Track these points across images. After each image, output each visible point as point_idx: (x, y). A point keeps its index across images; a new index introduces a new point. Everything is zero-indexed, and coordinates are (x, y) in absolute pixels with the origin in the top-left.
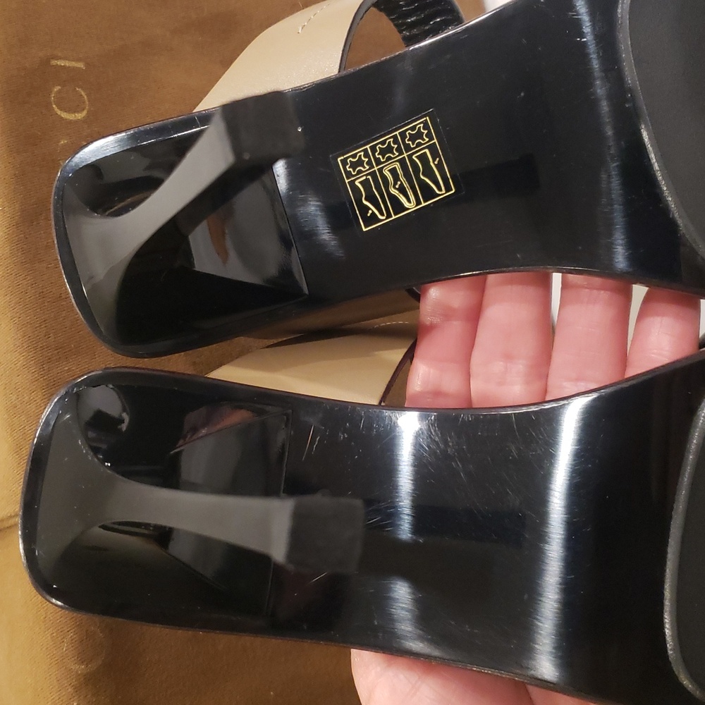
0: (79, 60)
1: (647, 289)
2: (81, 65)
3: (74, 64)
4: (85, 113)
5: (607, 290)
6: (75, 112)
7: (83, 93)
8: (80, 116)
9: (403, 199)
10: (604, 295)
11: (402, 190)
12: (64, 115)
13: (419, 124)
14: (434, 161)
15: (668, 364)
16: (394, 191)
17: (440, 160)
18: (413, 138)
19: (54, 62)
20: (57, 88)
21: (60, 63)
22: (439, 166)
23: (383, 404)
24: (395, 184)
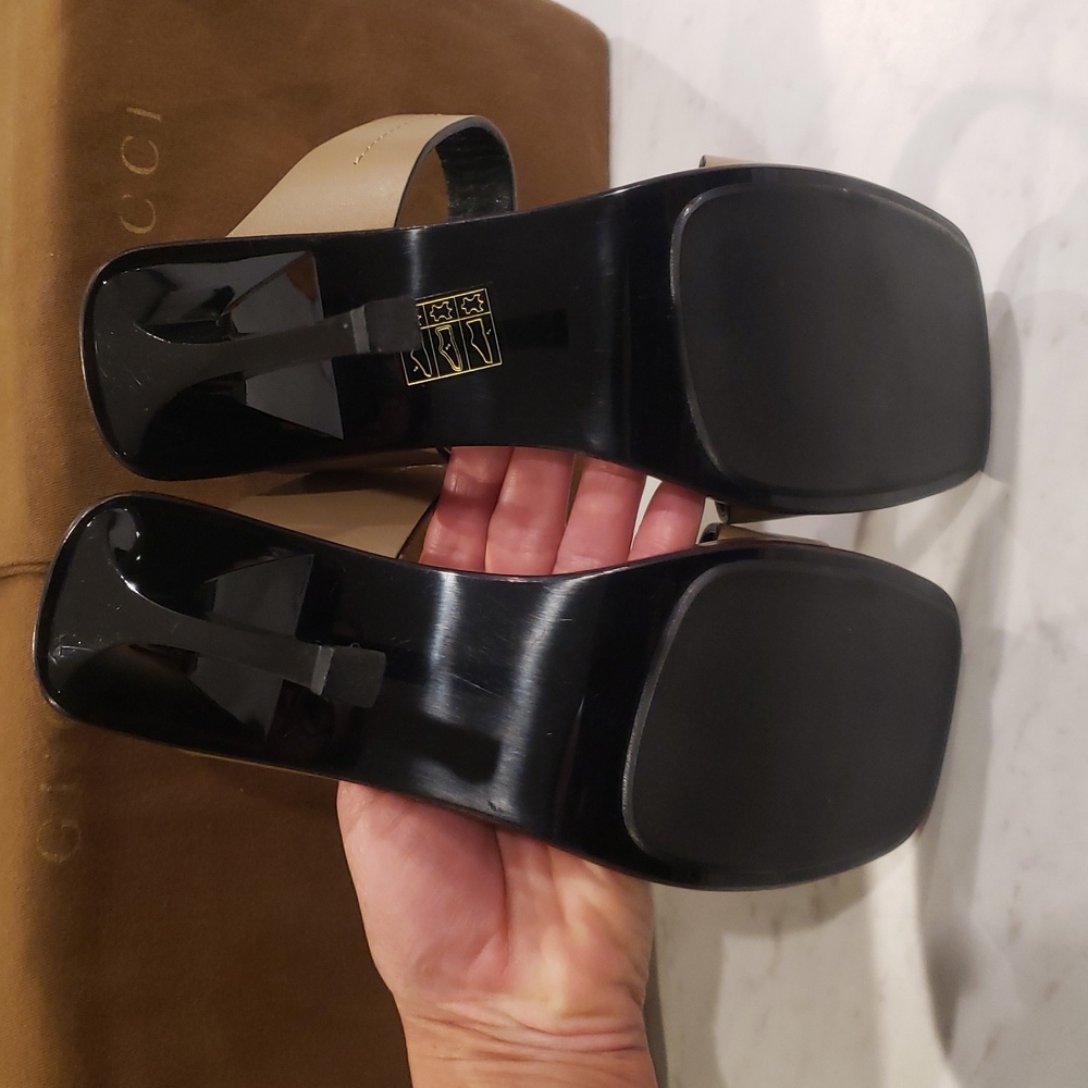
0: (156, 112)
1: (660, 482)
2: (158, 118)
3: (149, 114)
4: (153, 169)
5: (624, 476)
6: (142, 167)
7: (155, 147)
8: (147, 171)
9: (451, 361)
10: (620, 481)
11: (451, 352)
12: (132, 168)
13: (476, 293)
14: (486, 332)
15: (665, 555)
16: (443, 353)
17: (492, 331)
18: (469, 306)
19: (130, 110)
20: (129, 138)
21: (138, 112)
22: (491, 338)
23: (401, 557)
24: (446, 345)
